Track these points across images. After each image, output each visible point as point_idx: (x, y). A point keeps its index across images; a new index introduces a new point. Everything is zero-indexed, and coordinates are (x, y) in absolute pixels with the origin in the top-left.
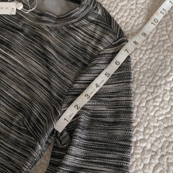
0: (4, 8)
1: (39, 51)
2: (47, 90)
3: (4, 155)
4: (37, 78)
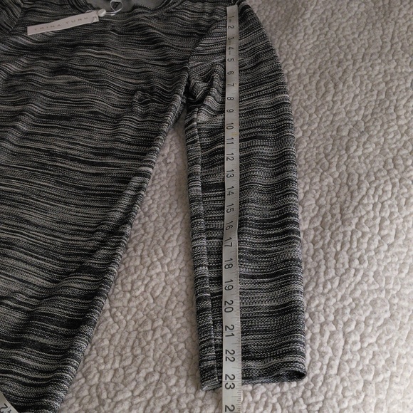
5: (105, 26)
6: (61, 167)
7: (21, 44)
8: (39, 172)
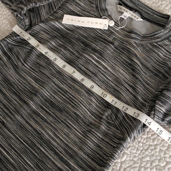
0: (98, 24)
1: (126, 62)
2: (131, 94)
3: (94, 142)
4: (124, 83)
5: (109, 36)
6: (43, 152)
7: (56, 27)
8: (29, 150)
